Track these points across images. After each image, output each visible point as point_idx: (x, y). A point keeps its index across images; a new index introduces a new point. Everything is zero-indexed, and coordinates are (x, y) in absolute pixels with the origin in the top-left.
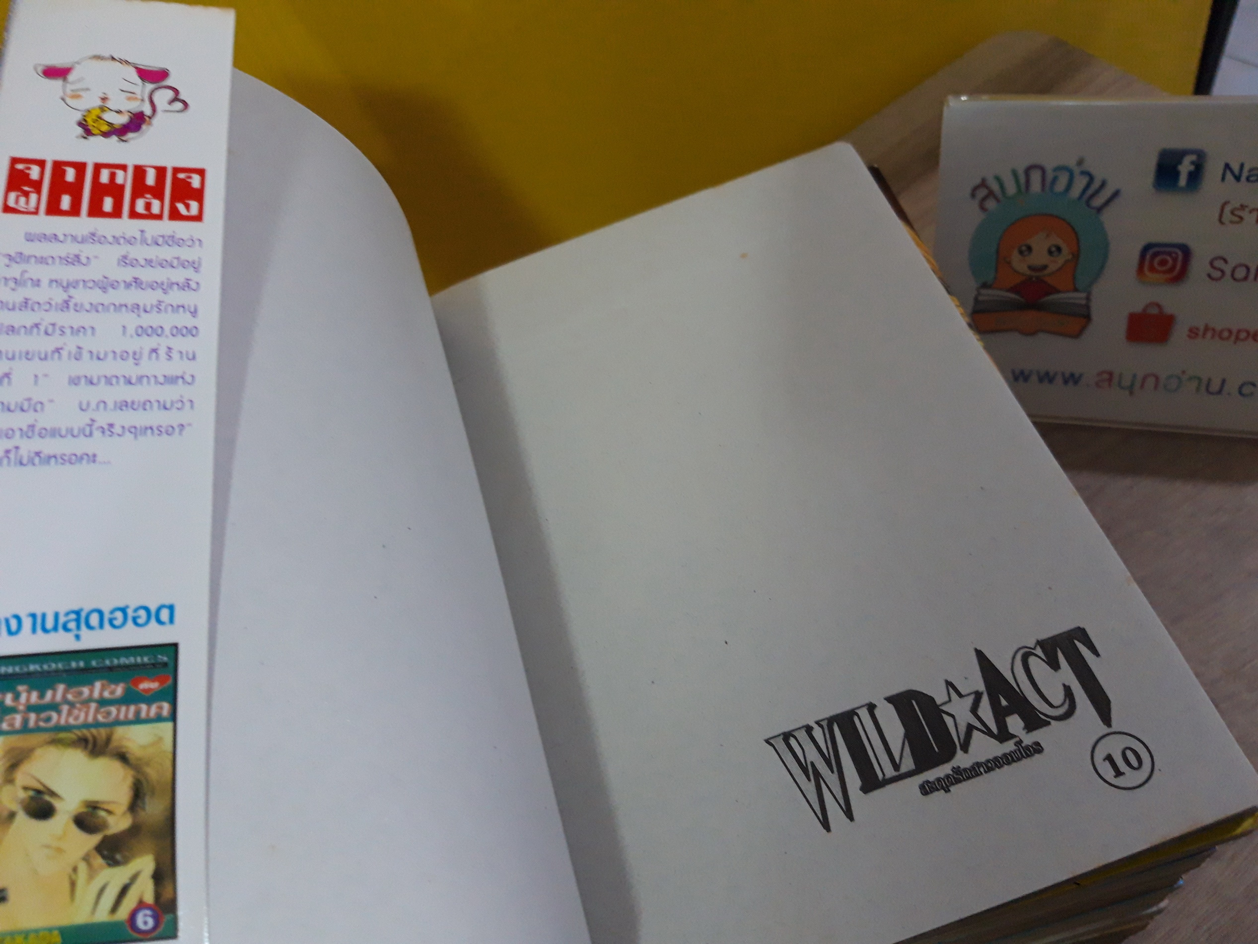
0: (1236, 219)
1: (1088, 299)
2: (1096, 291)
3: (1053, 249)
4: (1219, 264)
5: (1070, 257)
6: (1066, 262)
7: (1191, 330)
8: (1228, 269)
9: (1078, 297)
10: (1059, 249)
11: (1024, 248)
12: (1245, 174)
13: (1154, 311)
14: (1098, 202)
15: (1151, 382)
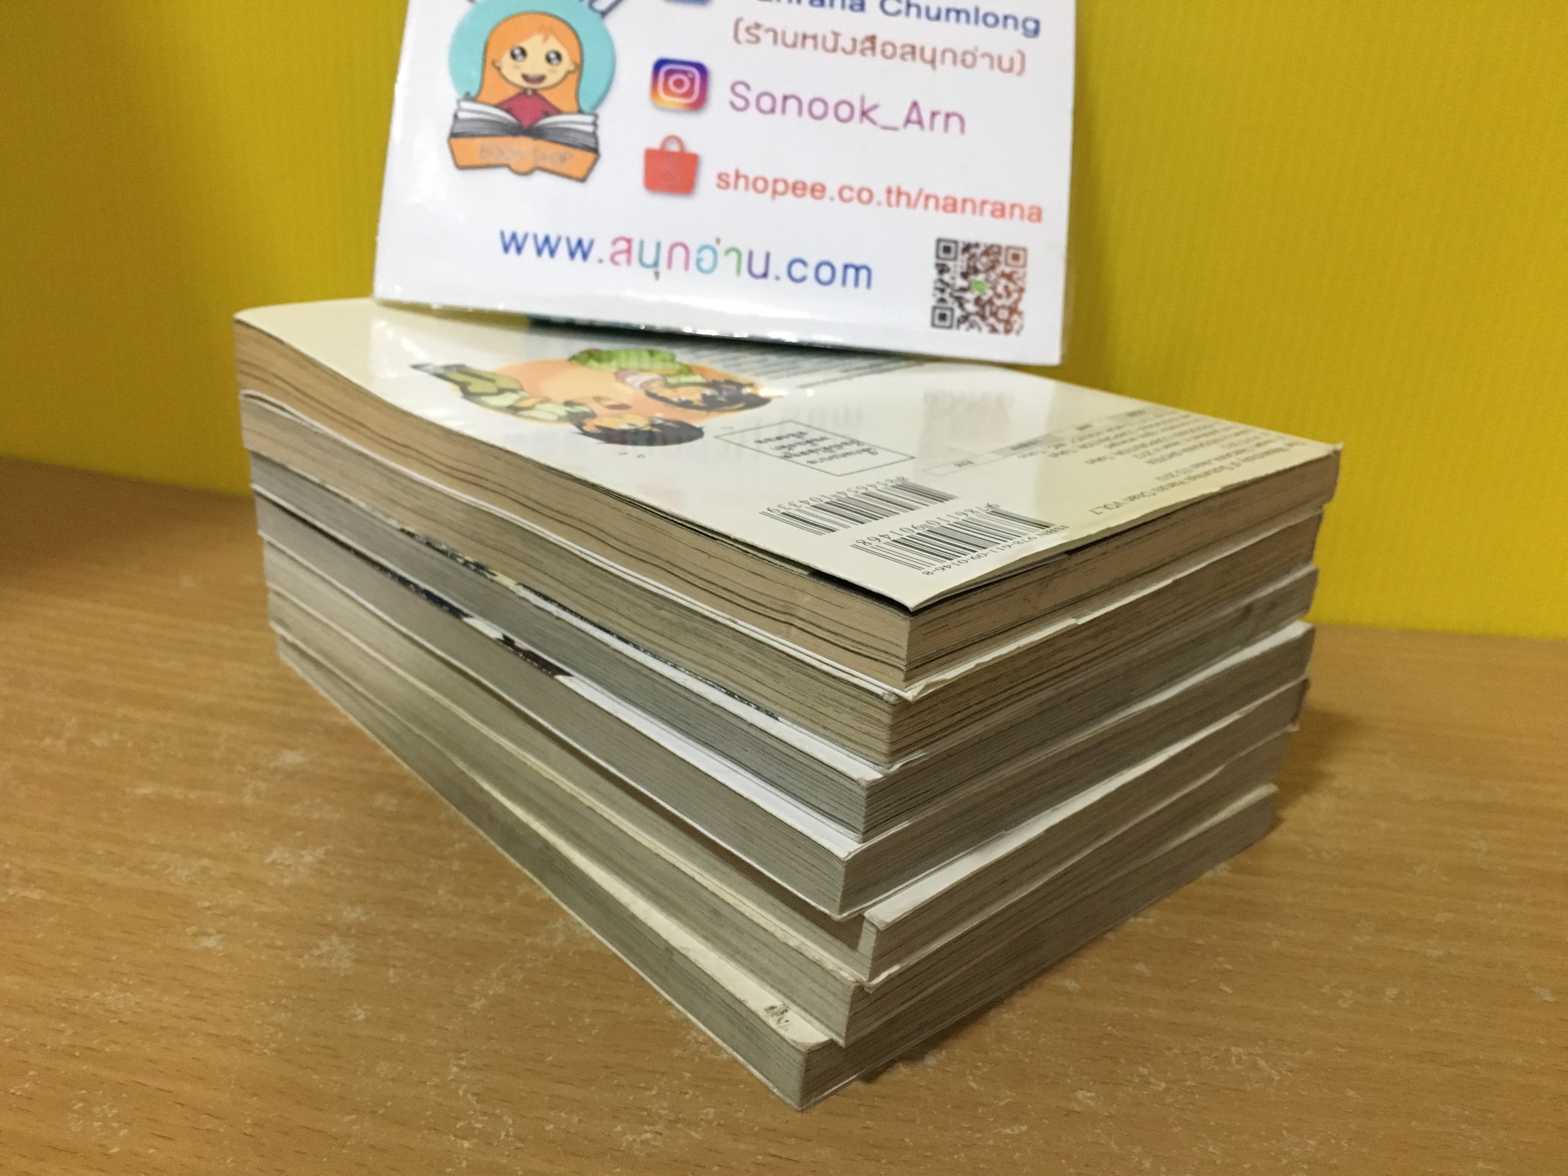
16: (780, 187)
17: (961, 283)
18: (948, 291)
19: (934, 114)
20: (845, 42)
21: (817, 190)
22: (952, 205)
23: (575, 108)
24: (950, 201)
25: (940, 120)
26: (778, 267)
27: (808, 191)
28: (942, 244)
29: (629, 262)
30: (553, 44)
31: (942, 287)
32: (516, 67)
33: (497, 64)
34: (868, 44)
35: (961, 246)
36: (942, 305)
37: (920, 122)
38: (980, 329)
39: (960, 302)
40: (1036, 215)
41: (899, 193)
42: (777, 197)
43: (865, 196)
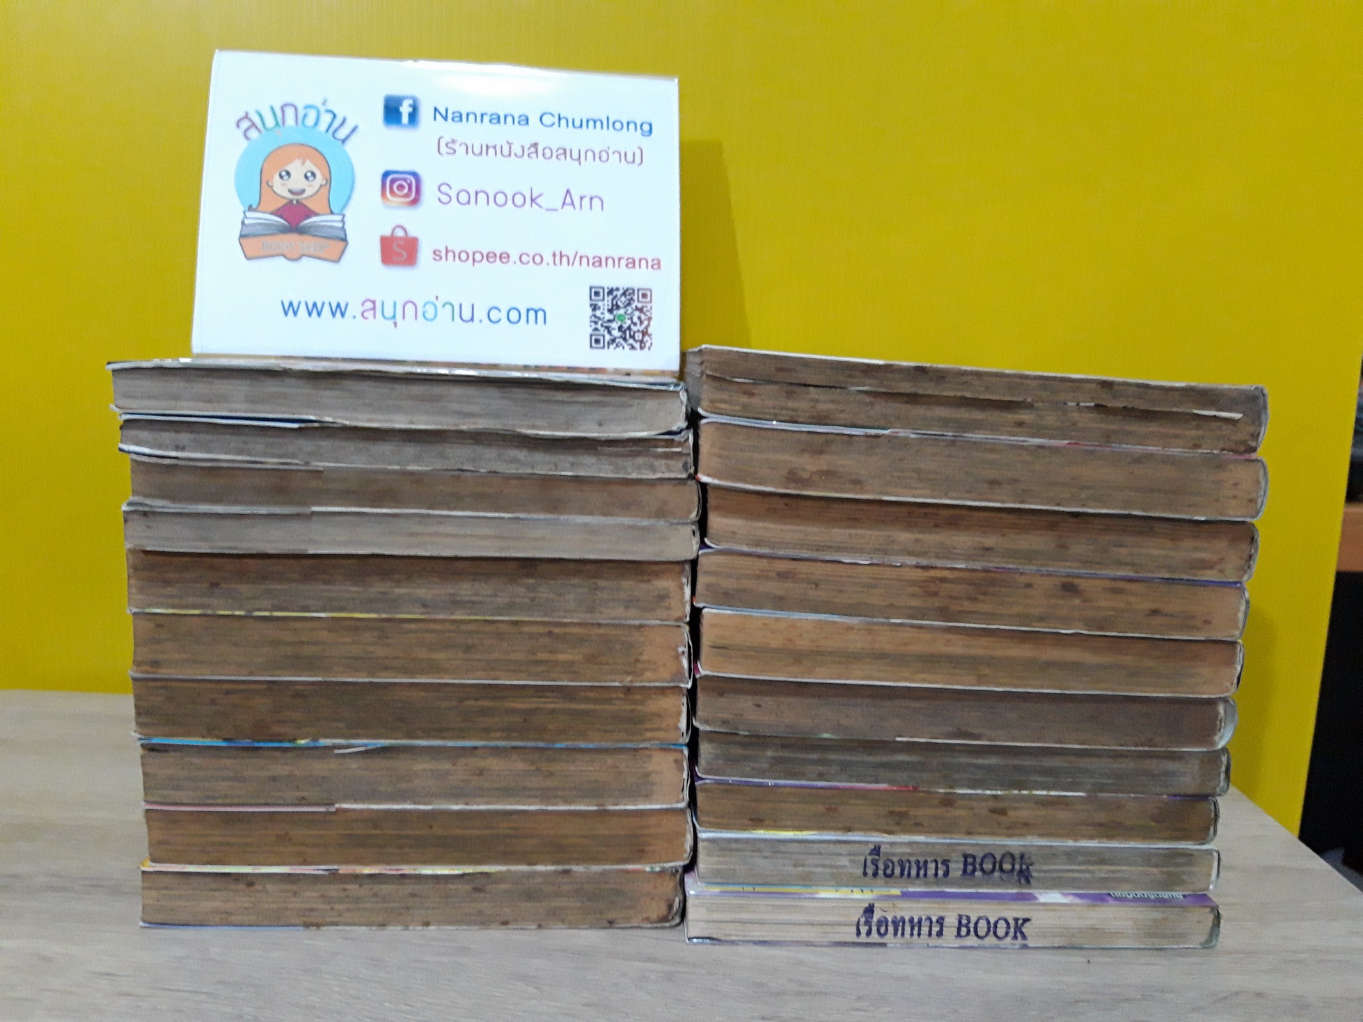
0: (452, 151)
1: (343, 221)
2: (348, 212)
3: (309, 174)
4: (444, 188)
5: (325, 182)
6: (321, 186)
7: (434, 252)
8: (453, 194)
9: (333, 220)
10: (313, 174)
11: (284, 173)
12: (450, 116)
13: (400, 233)
14: (342, 134)
15: (410, 307)
16: (478, 257)
17: (608, 316)
18: (600, 322)
19: (582, 198)
20: (516, 149)
21: (504, 257)
22: (598, 262)
23: (328, 211)
24: (597, 259)
25: (586, 202)
26: (480, 314)
27: (498, 258)
28: (593, 290)
29: (375, 316)
30: (310, 166)
31: (595, 320)
32: (284, 185)
33: (270, 184)
34: (533, 150)
35: (606, 291)
36: (597, 333)
37: (573, 204)
38: (623, 348)
39: (608, 329)
40: (657, 264)
41: (561, 257)
42: (476, 264)
43: (538, 259)
